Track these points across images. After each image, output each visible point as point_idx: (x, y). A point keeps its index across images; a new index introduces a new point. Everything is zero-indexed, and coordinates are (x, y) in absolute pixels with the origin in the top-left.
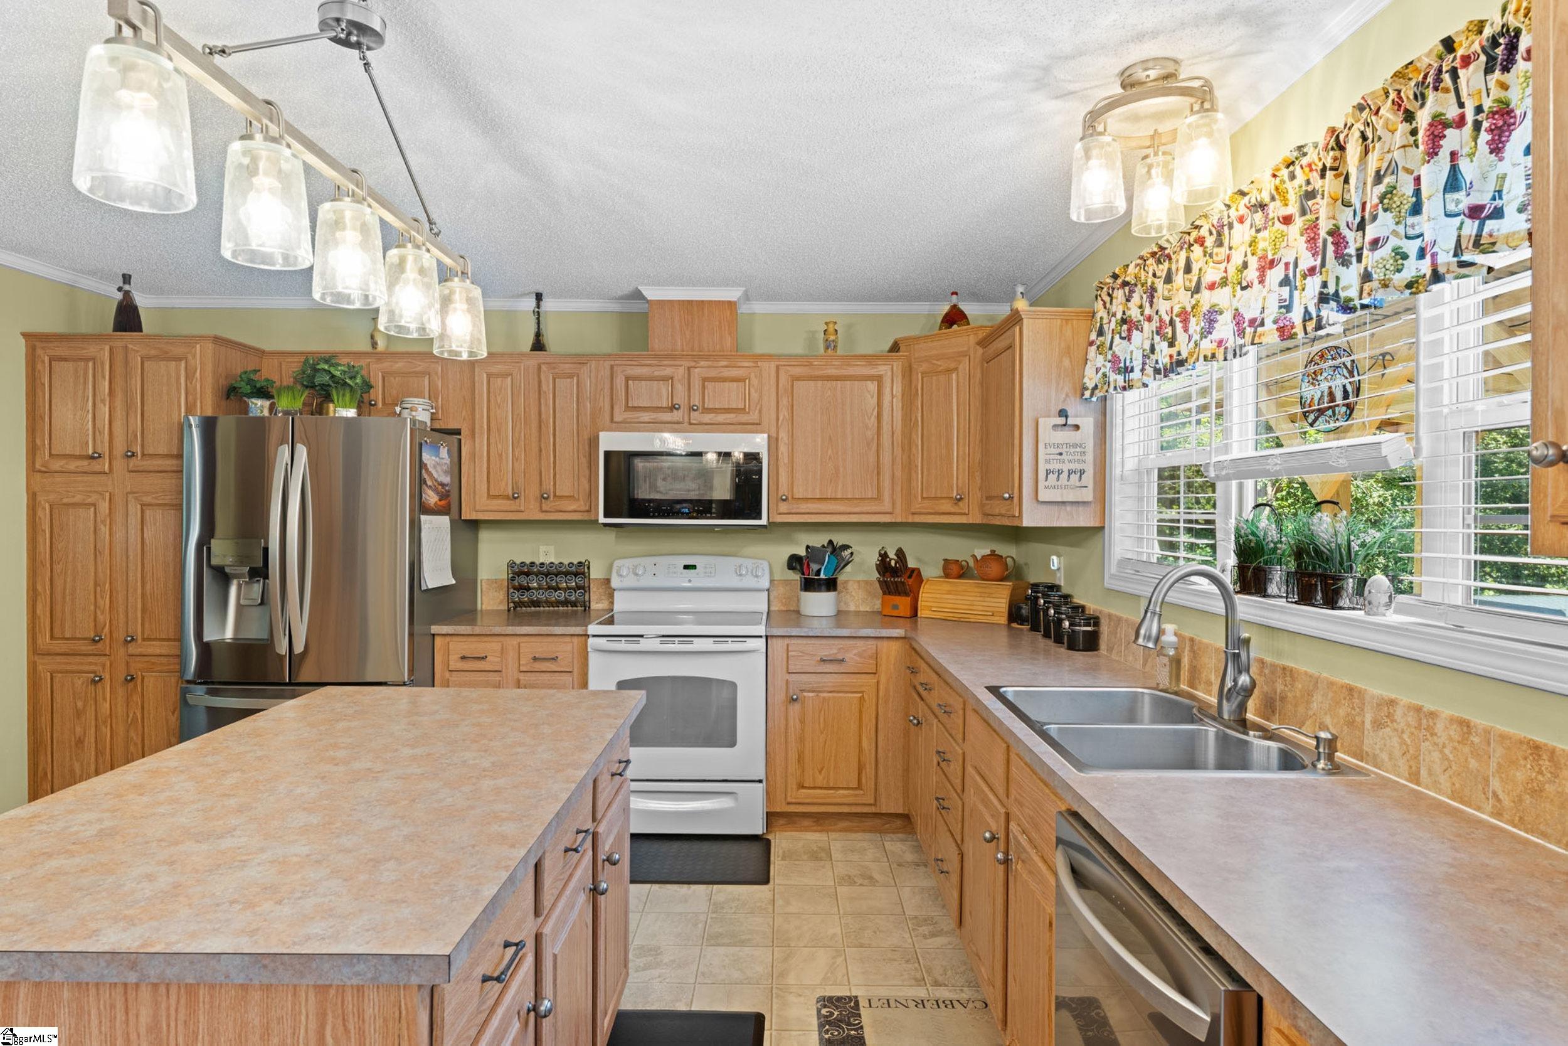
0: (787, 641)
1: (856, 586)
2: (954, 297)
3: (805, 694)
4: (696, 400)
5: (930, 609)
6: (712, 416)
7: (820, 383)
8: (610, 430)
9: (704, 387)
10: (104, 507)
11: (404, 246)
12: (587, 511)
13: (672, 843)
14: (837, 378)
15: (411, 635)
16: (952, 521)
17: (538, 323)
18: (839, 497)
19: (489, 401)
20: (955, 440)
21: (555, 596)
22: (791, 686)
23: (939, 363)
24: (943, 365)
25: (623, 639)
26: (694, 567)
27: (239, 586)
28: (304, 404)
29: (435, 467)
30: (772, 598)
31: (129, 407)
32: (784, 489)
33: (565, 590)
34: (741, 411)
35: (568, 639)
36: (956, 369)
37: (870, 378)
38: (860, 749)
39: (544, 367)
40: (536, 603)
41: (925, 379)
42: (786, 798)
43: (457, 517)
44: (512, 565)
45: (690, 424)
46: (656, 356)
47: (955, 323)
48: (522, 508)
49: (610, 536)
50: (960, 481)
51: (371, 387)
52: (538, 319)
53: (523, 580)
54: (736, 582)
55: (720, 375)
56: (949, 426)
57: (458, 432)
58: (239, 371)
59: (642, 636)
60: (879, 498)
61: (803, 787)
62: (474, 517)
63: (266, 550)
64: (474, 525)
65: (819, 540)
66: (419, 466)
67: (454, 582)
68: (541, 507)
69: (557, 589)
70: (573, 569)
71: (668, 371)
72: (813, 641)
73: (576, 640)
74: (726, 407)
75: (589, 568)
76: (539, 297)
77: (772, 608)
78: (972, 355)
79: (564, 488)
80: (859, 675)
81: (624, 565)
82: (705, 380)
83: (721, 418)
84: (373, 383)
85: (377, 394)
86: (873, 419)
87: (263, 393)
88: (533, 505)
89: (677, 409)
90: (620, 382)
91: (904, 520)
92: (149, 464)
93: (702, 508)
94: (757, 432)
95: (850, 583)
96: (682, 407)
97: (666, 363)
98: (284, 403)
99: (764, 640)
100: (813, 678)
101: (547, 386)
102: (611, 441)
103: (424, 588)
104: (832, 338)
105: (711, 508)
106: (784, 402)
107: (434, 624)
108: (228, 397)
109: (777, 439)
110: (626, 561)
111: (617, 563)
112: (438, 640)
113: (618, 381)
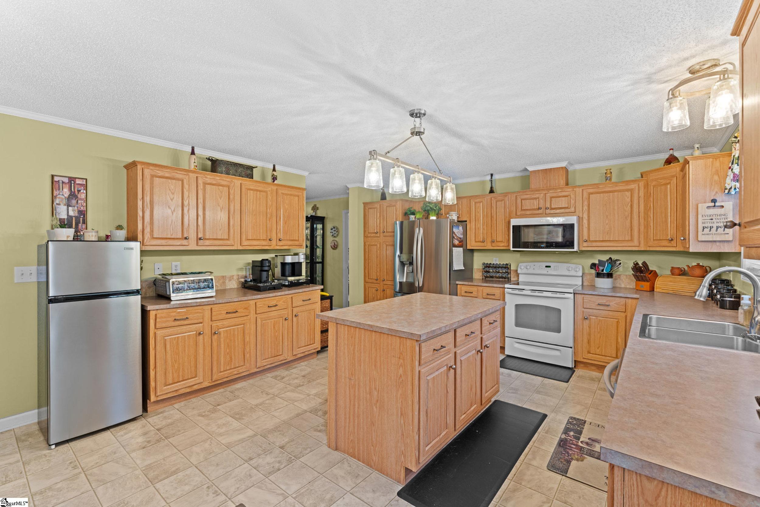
0: (583, 296)
1: (625, 277)
2: (671, 151)
3: (591, 317)
4: (548, 205)
5: (660, 288)
6: (554, 211)
7: (602, 194)
8: (516, 218)
9: (551, 200)
10: (378, 245)
11: (432, 179)
12: (507, 246)
13: (534, 363)
14: (610, 192)
15: (450, 284)
16: (669, 250)
17: (492, 184)
18: (611, 240)
19: (475, 211)
20: (669, 214)
21: (498, 275)
22: (585, 314)
23: (661, 181)
24: (663, 182)
25: (517, 290)
26: (550, 267)
27: (407, 267)
28: (423, 216)
29: (457, 233)
30: (584, 280)
31: (383, 219)
32: (585, 237)
33: (501, 273)
34: (567, 208)
35: (499, 289)
36: (670, 183)
37: (627, 190)
38: (617, 342)
39: (493, 198)
40: (492, 277)
41: (654, 189)
42: (582, 356)
43: (465, 248)
44: (484, 264)
45: (546, 214)
46: (532, 191)
47: (671, 163)
48: (486, 245)
49: (518, 255)
50: (672, 232)
51: (441, 209)
52: (491, 182)
53: (487, 269)
54: (567, 273)
55: (558, 195)
56: (666, 209)
57: (466, 221)
58: (408, 208)
59: (524, 289)
60: (632, 240)
61: (590, 353)
62: (471, 248)
63: (413, 257)
64: (472, 251)
65: (605, 258)
66: (452, 233)
67: (464, 268)
68: (492, 245)
69: (498, 272)
70: (504, 266)
71: (537, 196)
72: (595, 297)
73: (501, 289)
74: (561, 207)
75: (510, 266)
76: (492, 175)
77: (584, 284)
78: (678, 176)
79: (499, 239)
80: (616, 312)
81: (522, 265)
82: (551, 198)
83: (558, 211)
84: (442, 208)
85: (443, 211)
86: (629, 207)
87: (413, 214)
88: (489, 244)
89: (540, 209)
90: (519, 201)
91: (645, 249)
92: (387, 234)
93: (550, 245)
94: (573, 216)
95: (622, 275)
96: (542, 208)
97: (536, 193)
98: (418, 216)
99: (573, 294)
100: (595, 311)
101: (494, 205)
102: (515, 222)
103: (453, 270)
104: (609, 175)
105: (553, 245)
106: (586, 203)
107: (458, 281)
108: (405, 215)
109: (583, 218)
110: (522, 264)
111: (520, 264)
112: (458, 286)
113: (518, 201)
